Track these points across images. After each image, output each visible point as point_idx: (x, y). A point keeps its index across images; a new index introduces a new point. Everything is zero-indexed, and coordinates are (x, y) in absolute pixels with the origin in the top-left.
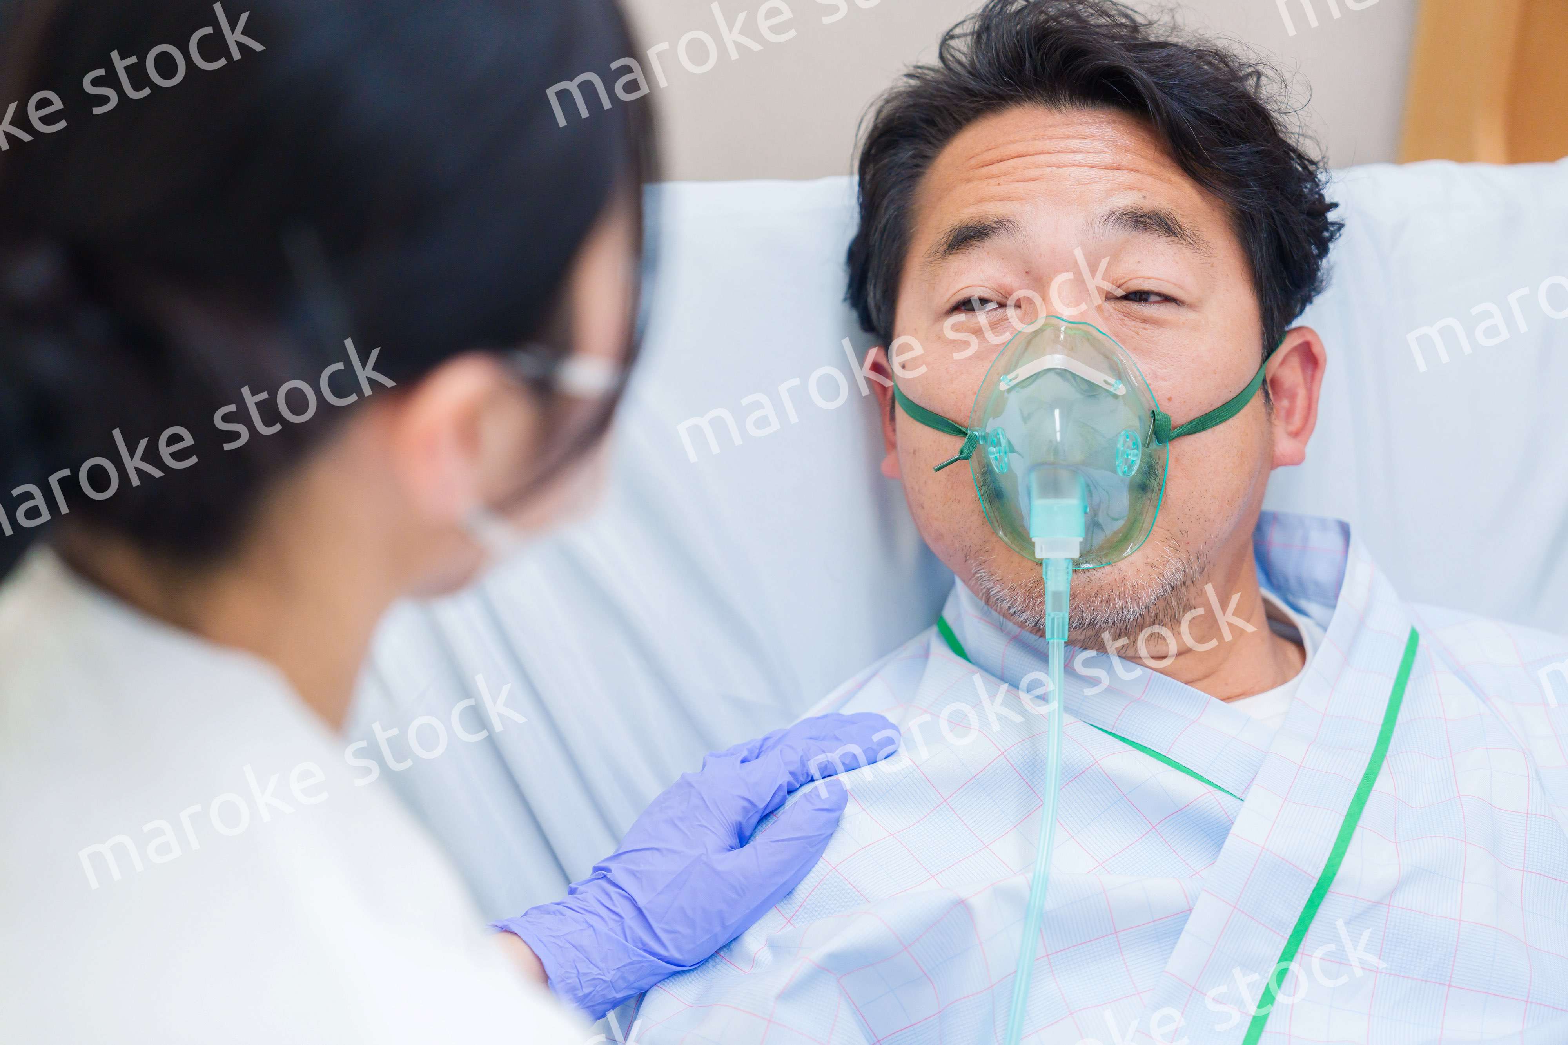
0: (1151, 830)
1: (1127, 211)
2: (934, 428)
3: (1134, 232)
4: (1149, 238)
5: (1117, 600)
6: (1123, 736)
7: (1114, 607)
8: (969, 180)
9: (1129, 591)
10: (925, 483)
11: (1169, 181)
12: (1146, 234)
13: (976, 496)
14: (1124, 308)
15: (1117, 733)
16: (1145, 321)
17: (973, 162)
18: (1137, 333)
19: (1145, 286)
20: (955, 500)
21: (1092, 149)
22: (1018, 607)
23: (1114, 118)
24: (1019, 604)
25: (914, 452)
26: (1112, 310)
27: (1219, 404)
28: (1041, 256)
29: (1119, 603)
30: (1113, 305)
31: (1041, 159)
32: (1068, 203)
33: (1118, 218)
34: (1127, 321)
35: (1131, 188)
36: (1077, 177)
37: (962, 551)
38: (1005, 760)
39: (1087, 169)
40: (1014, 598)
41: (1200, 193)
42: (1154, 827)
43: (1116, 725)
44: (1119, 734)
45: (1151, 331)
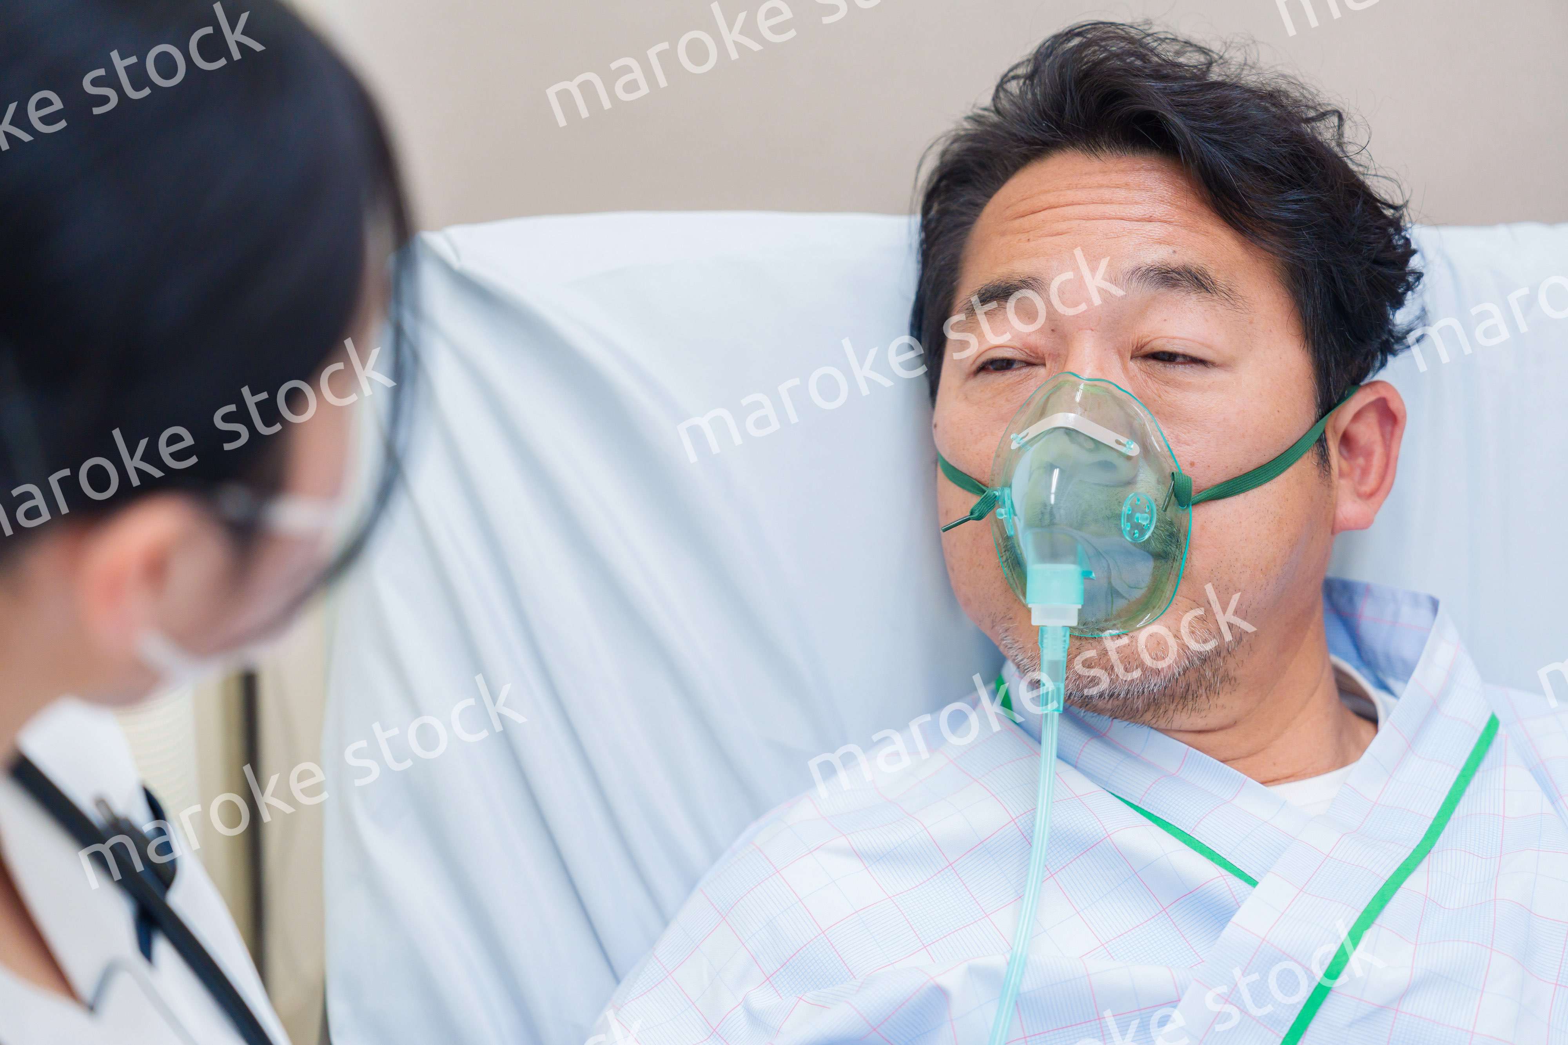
0: (1161, 912)
1: (1154, 267)
3: (1164, 290)
4: (1178, 295)
8: (1003, 233)
11: (1205, 232)
12: (1175, 291)
14: (1149, 368)
15: (1142, 807)
16: (1167, 383)
17: (1008, 212)
19: (1170, 348)
26: (1136, 370)
27: (1251, 468)
30: (1139, 365)
31: (1071, 210)
33: (1143, 275)
34: (1150, 382)
35: (1161, 241)
38: (1015, 826)
39: (1116, 222)
42: (1164, 909)
45: (1173, 395)
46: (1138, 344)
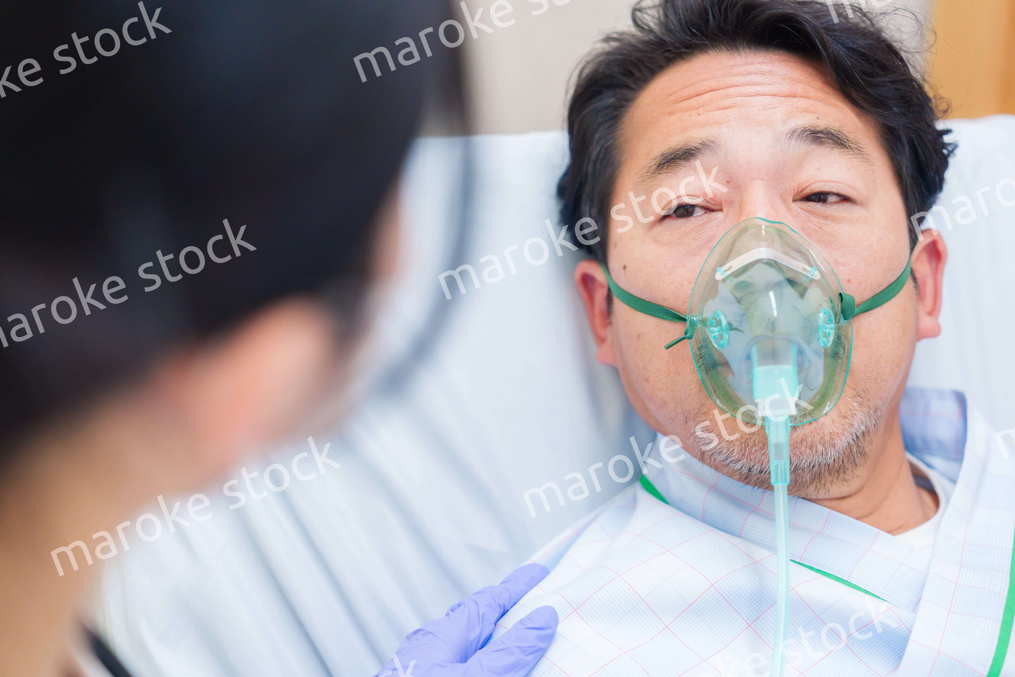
1: (806, 129)
2: (655, 316)
3: (812, 146)
4: (825, 150)
5: (818, 446)
6: (810, 565)
7: (817, 451)
8: (671, 113)
9: (827, 438)
10: (650, 360)
11: (835, 105)
12: (822, 147)
13: (694, 368)
14: (808, 207)
15: (804, 563)
16: (826, 218)
17: (672, 98)
18: (821, 228)
19: (826, 188)
20: (676, 372)
21: (771, 81)
22: (735, 456)
23: (785, 58)
24: (736, 454)
25: (639, 336)
26: (799, 210)
27: (885, 285)
28: (739, 168)
29: (820, 448)
30: (800, 206)
31: (732, 90)
32: (758, 124)
33: (799, 135)
34: (812, 218)
35: (806, 111)
36: (762, 103)
37: (683, 415)
39: (769, 97)
40: (731, 449)
41: (858, 116)
43: (804, 557)
44: (807, 564)
45: (831, 227)
46: (798, 189)
